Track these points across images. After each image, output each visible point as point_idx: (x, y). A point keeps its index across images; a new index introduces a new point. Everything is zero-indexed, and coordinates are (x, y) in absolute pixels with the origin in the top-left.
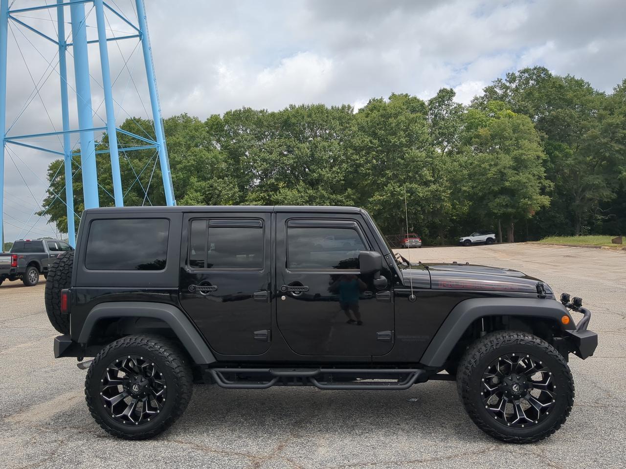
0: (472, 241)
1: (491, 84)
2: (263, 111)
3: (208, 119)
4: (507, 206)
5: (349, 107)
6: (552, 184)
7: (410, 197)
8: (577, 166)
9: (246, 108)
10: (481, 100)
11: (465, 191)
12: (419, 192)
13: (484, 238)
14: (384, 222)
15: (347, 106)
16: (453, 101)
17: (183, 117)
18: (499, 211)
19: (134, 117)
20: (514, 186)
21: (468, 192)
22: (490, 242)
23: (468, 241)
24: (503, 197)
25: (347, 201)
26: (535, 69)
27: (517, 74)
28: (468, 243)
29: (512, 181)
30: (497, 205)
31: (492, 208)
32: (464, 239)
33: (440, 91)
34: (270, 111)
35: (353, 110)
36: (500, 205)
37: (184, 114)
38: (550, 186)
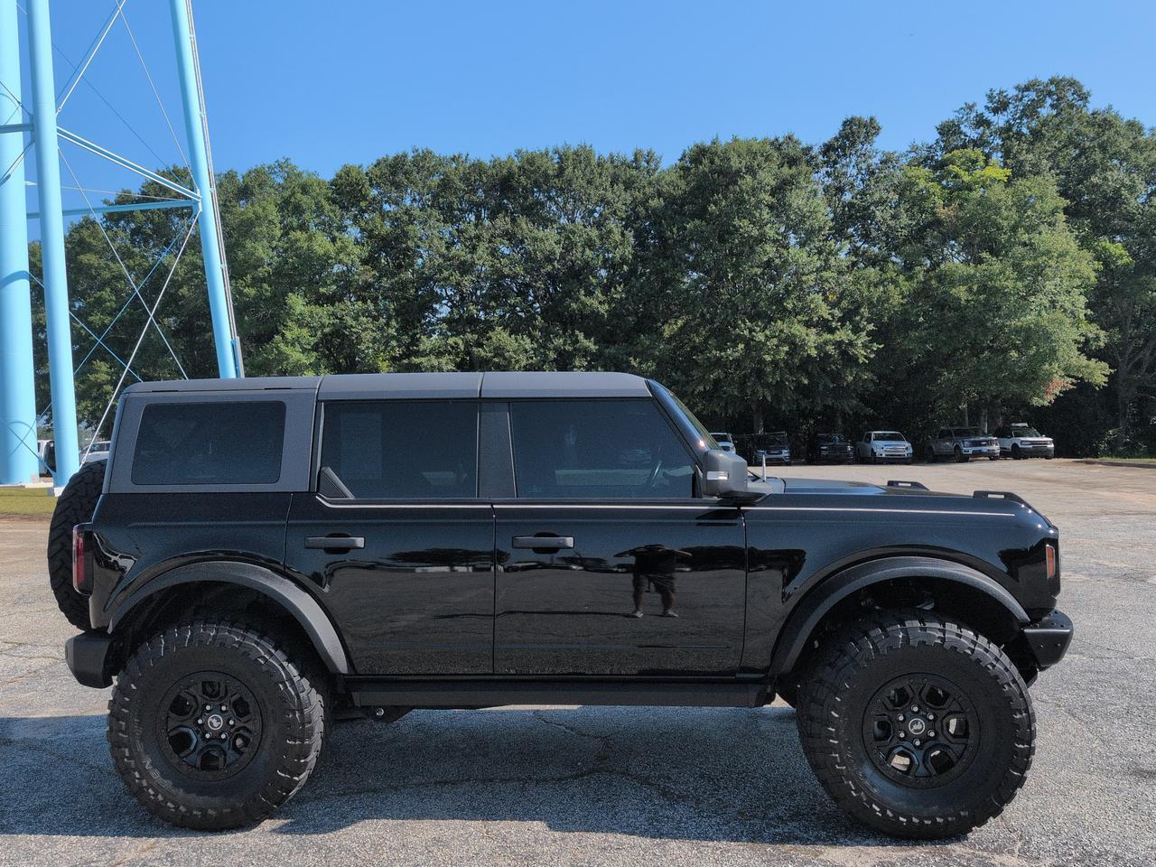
1: (952, 116)
2: (459, 157)
5: (651, 156)
6: (1102, 334)
9: (420, 151)
10: (925, 153)
14: (726, 408)
15: (644, 153)
16: (875, 146)
17: (280, 166)
19: (174, 167)
26: (1052, 82)
27: (1012, 93)
33: (845, 124)
34: (473, 158)
35: (659, 161)
37: (283, 161)
38: (1097, 338)
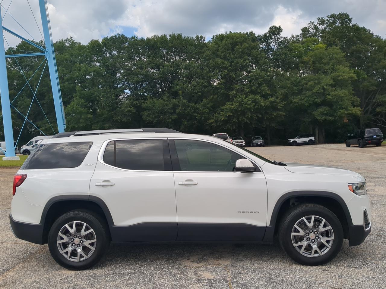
0: (298, 142)
1: (306, 26)
2: (135, 37)
3: (89, 43)
4: (327, 115)
5: (202, 37)
6: (358, 99)
7: (254, 106)
8: (371, 87)
9: (120, 35)
10: (296, 38)
11: (295, 102)
12: (262, 103)
13: (306, 140)
15: (199, 36)
17: (69, 40)
18: (321, 118)
20: (334, 98)
21: (298, 103)
22: (311, 143)
23: (295, 141)
24: (324, 107)
25: (203, 109)
26: (339, 14)
28: (295, 144)
29: (332, 95)
30: (320, 113)
31: (316, 116)
32: (292, 140)
33: (270, 28)
34: (139, 38)
35: (204, 39)
36: (322, 114)
37: (70, 38)
